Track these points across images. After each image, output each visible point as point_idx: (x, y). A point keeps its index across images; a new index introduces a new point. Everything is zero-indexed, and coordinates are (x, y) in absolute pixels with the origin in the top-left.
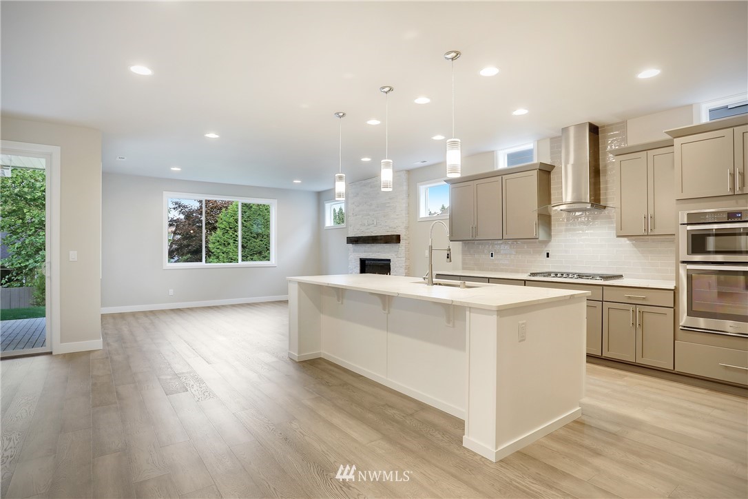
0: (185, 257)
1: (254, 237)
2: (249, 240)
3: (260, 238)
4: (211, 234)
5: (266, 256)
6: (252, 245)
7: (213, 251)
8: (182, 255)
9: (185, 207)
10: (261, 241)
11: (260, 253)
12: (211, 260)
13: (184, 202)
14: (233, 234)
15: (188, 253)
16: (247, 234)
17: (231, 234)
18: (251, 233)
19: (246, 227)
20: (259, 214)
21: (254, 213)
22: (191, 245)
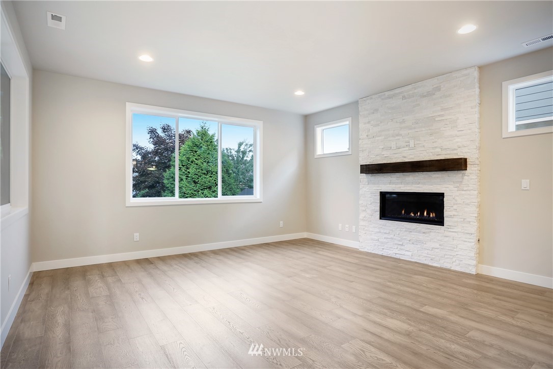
0: (143, 192)
1: (204, 174)
2: (200, 176)
3: (209, 175)
4: (165, 171)
5: (215, 191)
6: (203, 181)
7: (168, 186)
8: (140, 190)
9: (141, 148)
10: (211, 177)
11: (210, 188)
12: (165, 194)
13: (141, 145)
14: (186, 171)
15: (145, 188)
16: (198, 171)
17: (183, 171)
18: (202, 170)
19: (197, 164)
20: (209, 153)
21: (204, 152)
22: (147, 181)
